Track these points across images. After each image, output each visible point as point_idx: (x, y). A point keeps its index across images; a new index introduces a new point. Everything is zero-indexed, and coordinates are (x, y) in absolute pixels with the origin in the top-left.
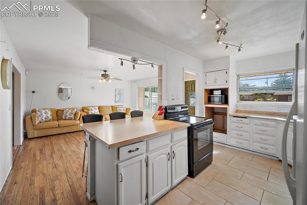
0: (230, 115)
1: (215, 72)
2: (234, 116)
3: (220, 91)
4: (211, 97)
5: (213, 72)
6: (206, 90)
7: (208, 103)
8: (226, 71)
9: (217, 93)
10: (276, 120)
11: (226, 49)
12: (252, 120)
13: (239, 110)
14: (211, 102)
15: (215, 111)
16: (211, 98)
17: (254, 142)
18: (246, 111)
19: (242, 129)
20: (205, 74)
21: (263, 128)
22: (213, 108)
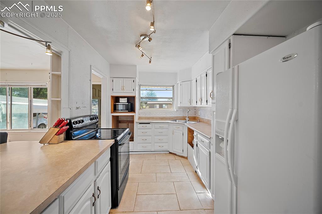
0: (137, 123)
1: (122, 79)
2: (140, 123)
3: (127, 99)
4: (116, 104)
5: (121, 79)
6: (112, 97)
7: (114, 112)
8: (133, 79)
9: (123, 101)
10: (168, 122)
11: (141, 57)
12: (153, 124)
13: (141, 117)
14: (116, 110)
15: (119, 120)
16: (117, 106)
17: (155, 143)
18: (146, 117)
19: (146, 134)
20: (112, 79)
21: (160, 130)
22: (118, 117)
